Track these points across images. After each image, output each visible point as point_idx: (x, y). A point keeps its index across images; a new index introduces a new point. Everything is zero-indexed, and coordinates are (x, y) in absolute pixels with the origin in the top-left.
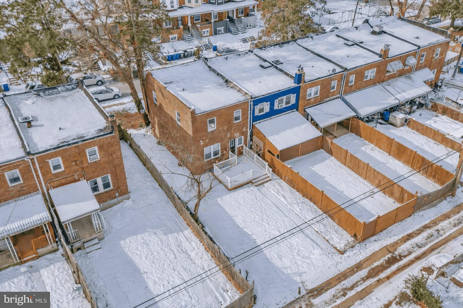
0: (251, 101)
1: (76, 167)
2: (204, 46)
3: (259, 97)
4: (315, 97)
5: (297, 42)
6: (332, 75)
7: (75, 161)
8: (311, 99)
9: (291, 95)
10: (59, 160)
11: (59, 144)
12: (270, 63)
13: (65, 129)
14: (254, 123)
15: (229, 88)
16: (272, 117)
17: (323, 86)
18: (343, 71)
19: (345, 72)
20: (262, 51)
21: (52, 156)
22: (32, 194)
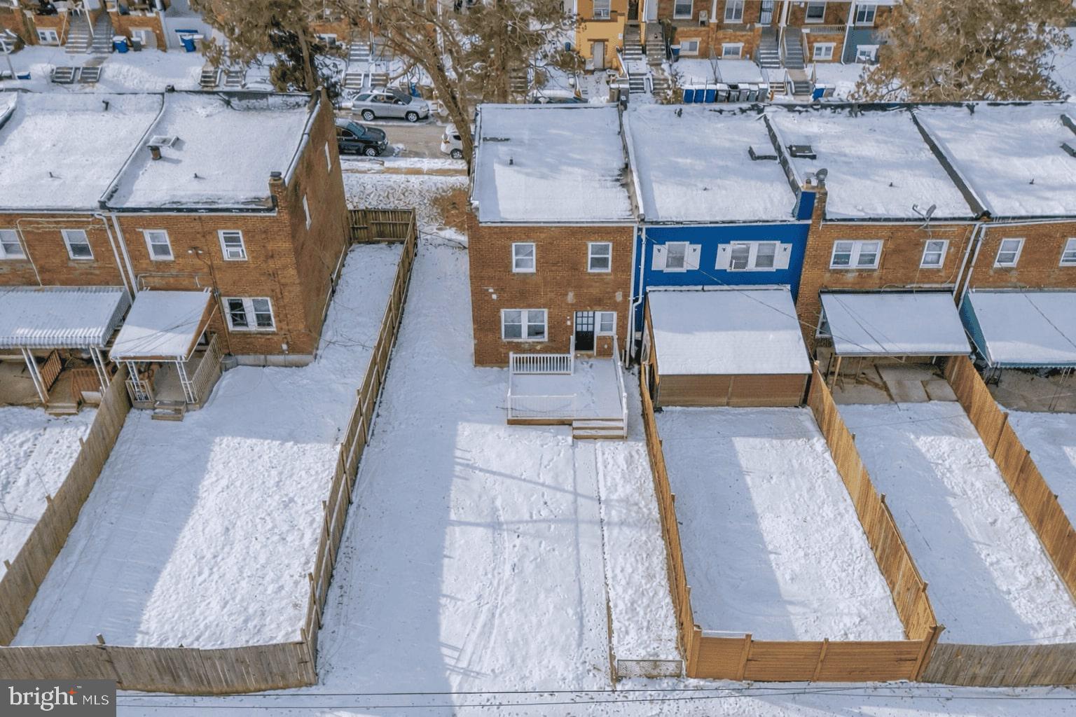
0: (640, 230)
1: (198, 262)
2: (795, 83)
3: (664, 223)
4: (860, 271)
5: (915, 112)
6: (923, 220)
7: (195, 248)
8: (847, 271)
9: (778, 243)
10: (164, 237)
11: (165, 204)
12: (778, 149)
13: (203, 178)
14: (648, 289)
15: (618, 183)
16: (706, 288)
17: (890, 245)
18: (972, 219)
19: (978, 223)
20: (791, 115)
21: (150, 224)
22: (110, 288)
